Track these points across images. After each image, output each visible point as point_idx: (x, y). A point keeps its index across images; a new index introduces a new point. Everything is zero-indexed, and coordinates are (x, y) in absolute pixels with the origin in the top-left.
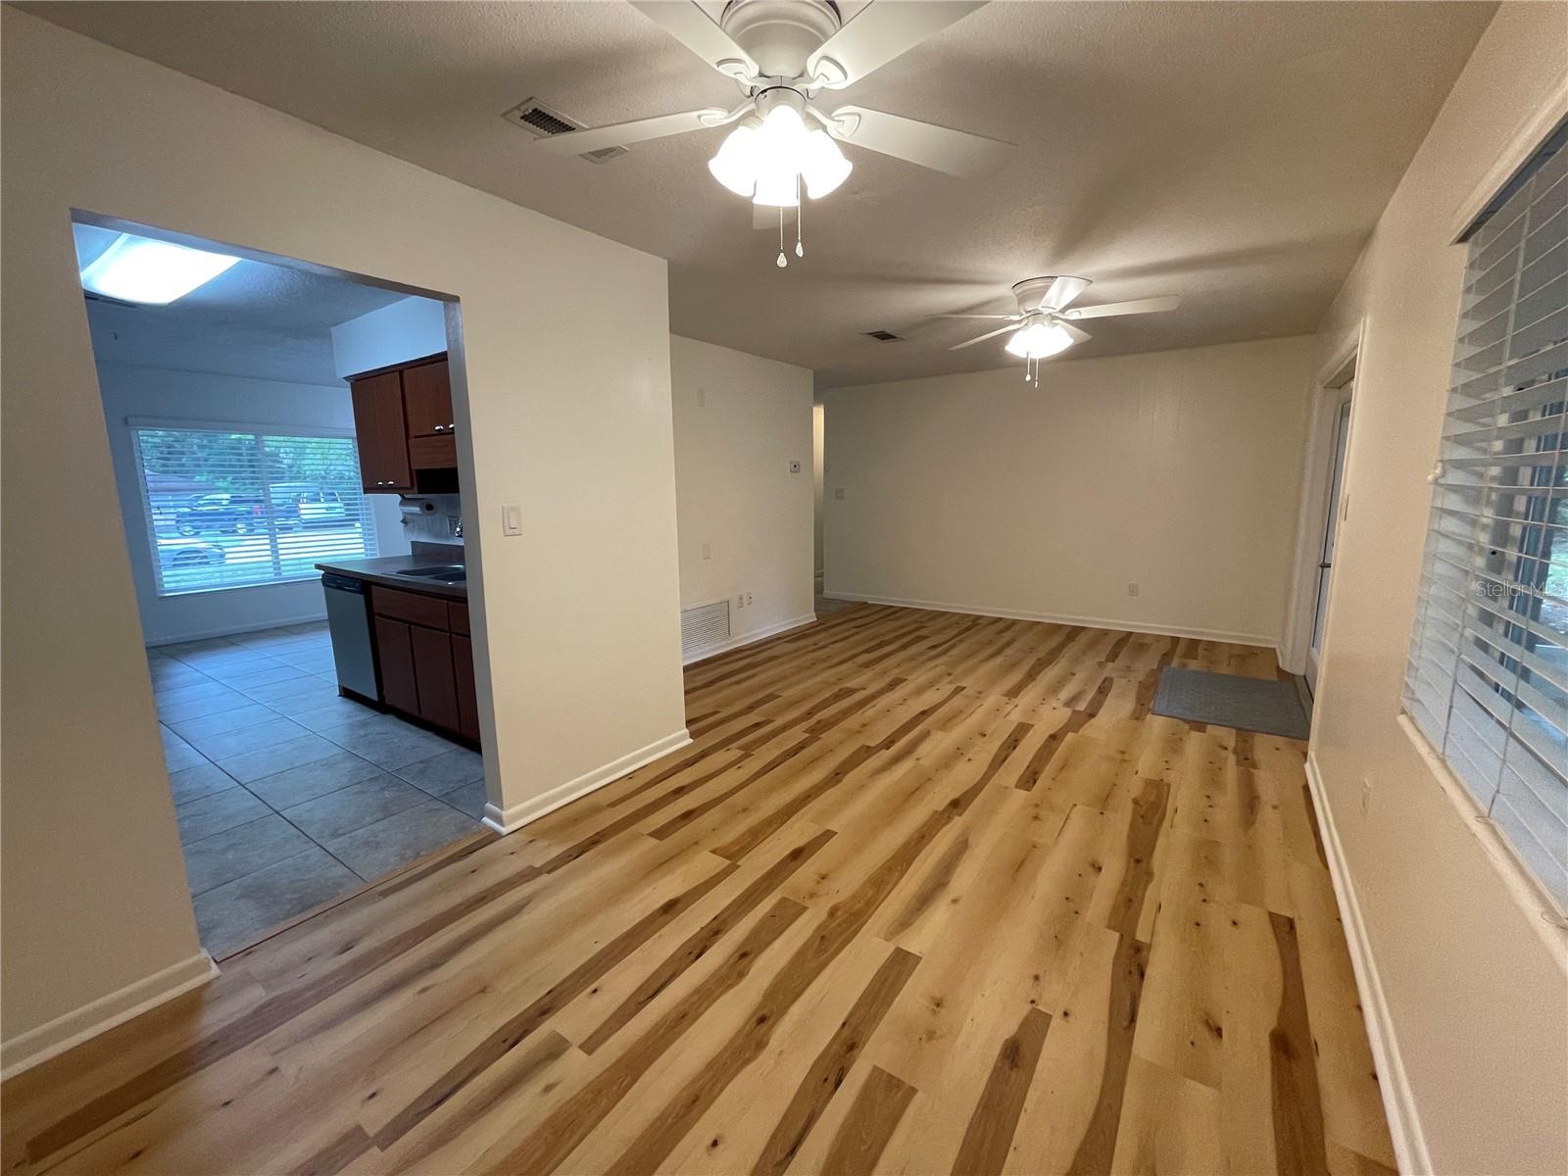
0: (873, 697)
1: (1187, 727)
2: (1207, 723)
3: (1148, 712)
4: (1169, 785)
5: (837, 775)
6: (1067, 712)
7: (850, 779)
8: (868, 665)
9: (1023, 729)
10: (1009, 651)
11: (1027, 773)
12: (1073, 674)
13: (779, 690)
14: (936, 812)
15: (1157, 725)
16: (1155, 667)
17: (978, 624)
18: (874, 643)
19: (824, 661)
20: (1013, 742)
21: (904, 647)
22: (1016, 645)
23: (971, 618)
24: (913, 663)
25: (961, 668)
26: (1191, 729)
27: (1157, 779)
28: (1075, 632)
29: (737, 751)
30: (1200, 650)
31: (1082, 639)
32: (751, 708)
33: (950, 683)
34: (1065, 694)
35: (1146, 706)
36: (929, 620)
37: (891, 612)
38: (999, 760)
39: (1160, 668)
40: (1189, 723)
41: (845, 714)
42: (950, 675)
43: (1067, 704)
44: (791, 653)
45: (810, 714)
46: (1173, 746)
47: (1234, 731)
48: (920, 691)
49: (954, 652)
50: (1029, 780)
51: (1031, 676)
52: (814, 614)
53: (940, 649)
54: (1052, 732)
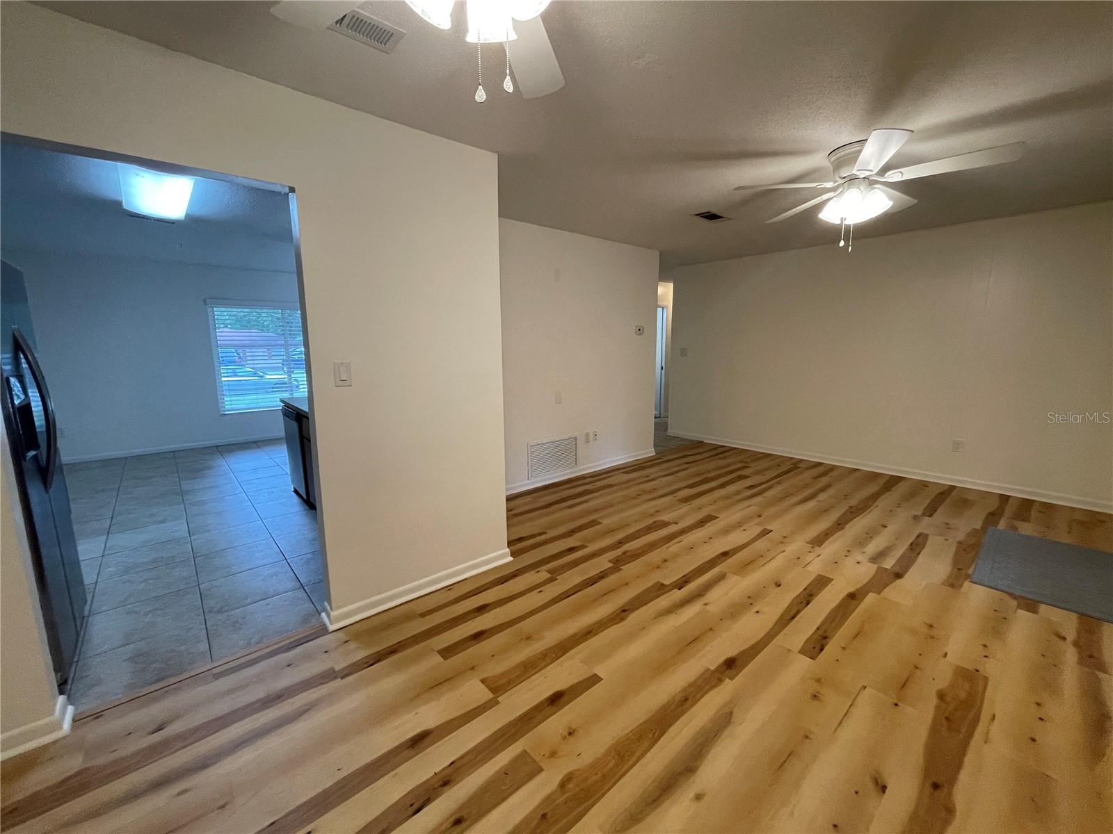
0: (683, 532)
1: (1014, 603)
2: (1039, 602)
3: (966, 579)
4: (986, 679)
5: (623, 613)
6: (873, 568)
7: (633, 618)
8: (686, 500)
9: (821, 582)
10: (822, 496)
11: (816, 636)
12: (885, 527)
13: (600, 517)
14: (708, 669)
15: (976, 596)
16: (978, 527)
17: (799, 468)
18: (698, 479)
19: (650, 492)
20: (807, 597)
21: (723, 486)
22: (831, 492)
23: (794, 461)
24: (728, 501)
25: (772, 510)
26: (1019, 607)
27: (970, 668)
28: (893, 481)
29: (546, 573)
30: (1034, 513)
31: (900, 489)
32: (572, 532)
33: (759, 524)
34: (872, 548)
35: (963, 572)
36: (753, 461)
37: (721, 451)
38: (789, 617)
39: (984, 528)
40: (1016, 598)
41: (652, 546)
42: (760, 516)
43: (874, 559)
44: (624, 483)
45: (620, 543)
46: (995, 626)
47: (1074, 616)
48: (727, 531)
49: (770, 494)
50: (816, 645)
51: (840, 525)
52: (653, 449)
53: (756, 489)
54: (851, 590)
